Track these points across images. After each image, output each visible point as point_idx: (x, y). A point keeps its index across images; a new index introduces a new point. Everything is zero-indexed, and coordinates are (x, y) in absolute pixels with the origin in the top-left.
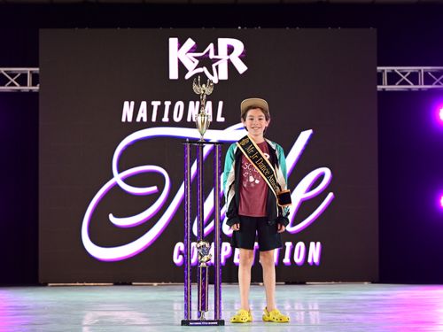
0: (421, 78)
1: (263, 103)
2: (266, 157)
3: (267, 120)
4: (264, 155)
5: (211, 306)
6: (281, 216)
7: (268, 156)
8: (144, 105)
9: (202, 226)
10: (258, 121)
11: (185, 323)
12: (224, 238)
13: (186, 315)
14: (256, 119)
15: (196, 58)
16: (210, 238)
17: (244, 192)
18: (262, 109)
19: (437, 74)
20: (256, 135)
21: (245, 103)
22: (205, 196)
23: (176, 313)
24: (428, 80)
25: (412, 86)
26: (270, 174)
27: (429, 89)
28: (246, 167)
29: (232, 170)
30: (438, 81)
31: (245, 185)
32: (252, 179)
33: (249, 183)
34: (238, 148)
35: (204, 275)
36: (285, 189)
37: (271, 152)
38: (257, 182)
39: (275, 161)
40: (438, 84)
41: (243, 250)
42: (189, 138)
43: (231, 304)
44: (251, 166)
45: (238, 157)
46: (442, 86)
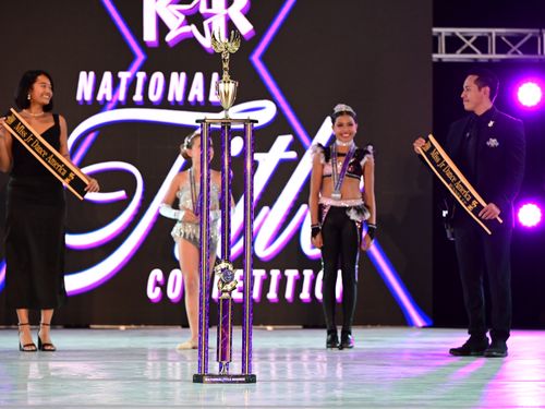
0: (492, 45)
8: (107, 76)
11: (198, 379)
13: (200, 368)
15: (181, 11)
19: (514, 39)
24: (502, 47)
25: (480, 56)
27: (503, 60)
30: (515, 48)
40: (515, 53)
46: (521, 55)
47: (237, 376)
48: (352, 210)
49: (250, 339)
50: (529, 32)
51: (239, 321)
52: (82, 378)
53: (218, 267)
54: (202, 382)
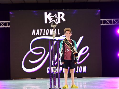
0: (112, 22)
1: (70, 29)
2: (71, 44)
3: (71, 34)
4: (70, 43)
5: (57, 84)
6: (75, 59)
7: (72, 44)
8: (38, 30)
9: (54, 62)
10: (69, 34)
12: (60, 66)
13: (50, 87)
14: (68, 34)
16: (56, 66)
17: (65, 53)
18: (70, 31)
19: (117, 21)
20: (68, 38)
21: (65, 29)
22: (55, 55)
23: (48, 86)
24: (114, 22)
25: (110, 24)
26: (72, 48)
27: (115, 25)
28: (66, 47)
29: (62, 47)
30: (117, 22)
31: (66, 52)
32: (67, 50)
33: (67, 51)
34: (63, 42)
35: (55, 76)
36: (76, 52)
37: (72, 42)
38: (69, 50)
39: (73, 45)
40: (117, 23)
41: (65, 69)
42: (50, 39)
43: (63, 83)
44: (67, 46)
45: (64, 44)
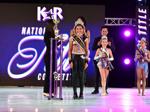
0: (119, 22)
8: (29, 28)
15: (46, 13)
24: (121, 23)
25: (116, 24)
27: (121, 25)
30: (124, 23)
40: (124, 24)
46: (125, 25)
47: (58, 98)
48: (82, 56)
49: (61, 90)
50: (127, 19)
51: (59, 85)
52: (22, 98)
53: (54, 73)
54: (50, 100)
